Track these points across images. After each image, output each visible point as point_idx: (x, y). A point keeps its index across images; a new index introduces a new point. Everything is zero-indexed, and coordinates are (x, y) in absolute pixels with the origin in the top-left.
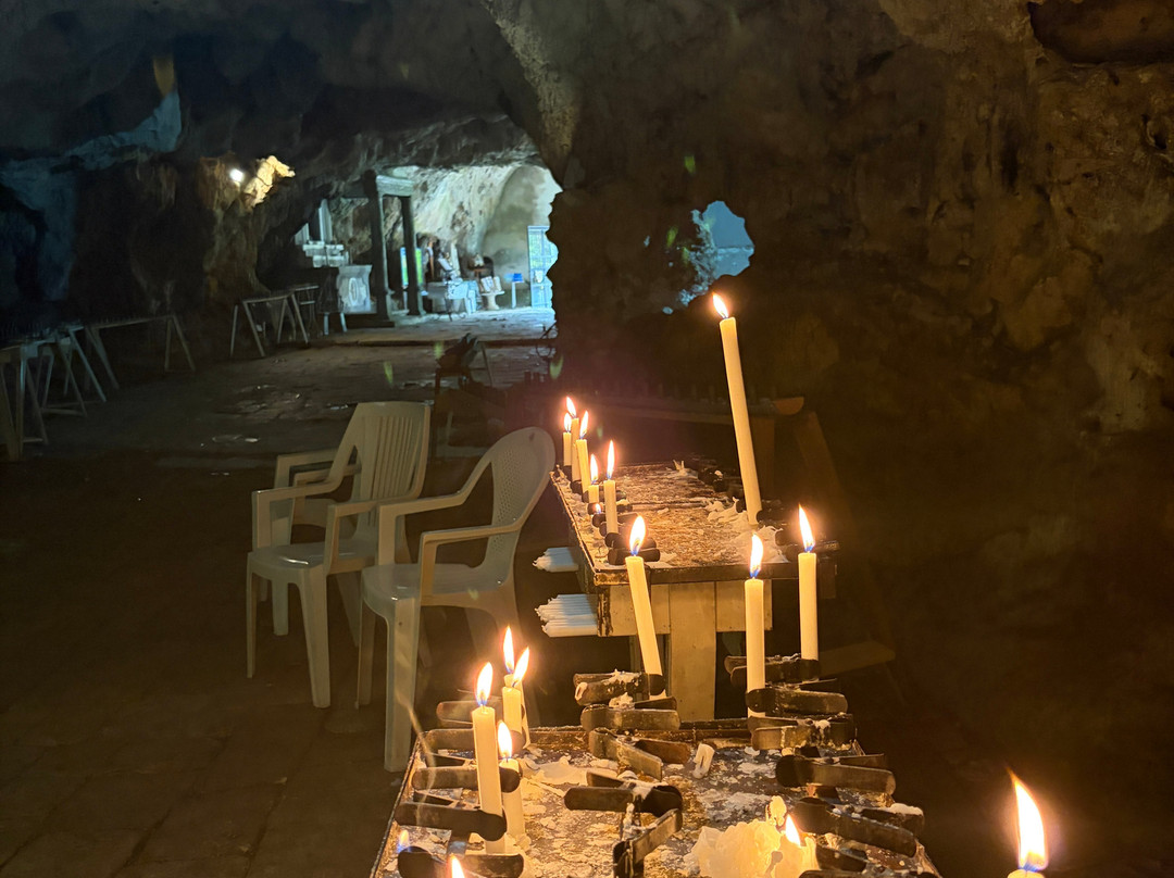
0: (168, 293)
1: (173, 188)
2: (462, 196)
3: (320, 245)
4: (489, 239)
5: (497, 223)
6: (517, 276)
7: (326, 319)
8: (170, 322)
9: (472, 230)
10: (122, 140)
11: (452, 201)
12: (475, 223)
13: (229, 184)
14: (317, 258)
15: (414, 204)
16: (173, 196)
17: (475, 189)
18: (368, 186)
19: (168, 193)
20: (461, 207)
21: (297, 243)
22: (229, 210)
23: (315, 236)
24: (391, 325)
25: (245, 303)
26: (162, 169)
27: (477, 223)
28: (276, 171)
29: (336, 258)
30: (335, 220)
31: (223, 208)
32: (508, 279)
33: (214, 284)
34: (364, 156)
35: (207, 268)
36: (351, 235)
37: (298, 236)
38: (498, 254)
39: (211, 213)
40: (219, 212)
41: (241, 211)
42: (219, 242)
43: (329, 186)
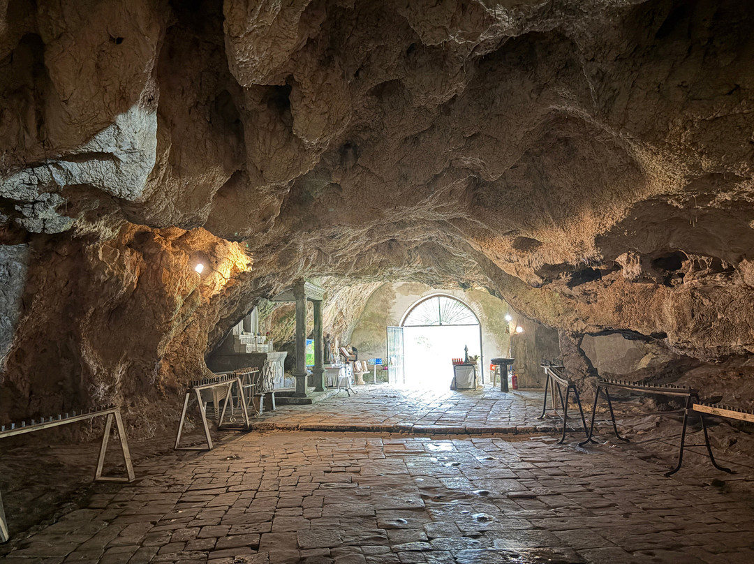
0: (118, 376)
1: (137, 272)
2: (343, 305)
3: (250, 335)
4: (355, 335)
5: (361, 324)
6: (378, 361)
7: (262, 399)
8: (110, 418)
9: (346, 328)
10: (68, 175)
11: (336, 308)
12: (348, 324)
13: (191, 275)
14: (248, 345)
15: (322, 307)
16: (135, 280)
17: (351, 301)
18: (297, 289)
19: (131, 276)
20: (341, 312)
21: (234, 333)
22: (189, 299)
23: (247, 329)
24: (309, 402)
25: (198, 390)
26: (128, 253)
27: (349, 324)
28: (235, 266)
29: (262, 346)
30: (261, 318)
31: (183, 296)
32: (373, 361)
33: (165, 367)
34: (302, 262)
35: (161, 353)
36: (269, 329)
37: (235, 329)
38: (361, 345)
39: (172, 299)
40: (179, 299)
41: (199, 301)
42: (176, 327)
43: (269, 287)
